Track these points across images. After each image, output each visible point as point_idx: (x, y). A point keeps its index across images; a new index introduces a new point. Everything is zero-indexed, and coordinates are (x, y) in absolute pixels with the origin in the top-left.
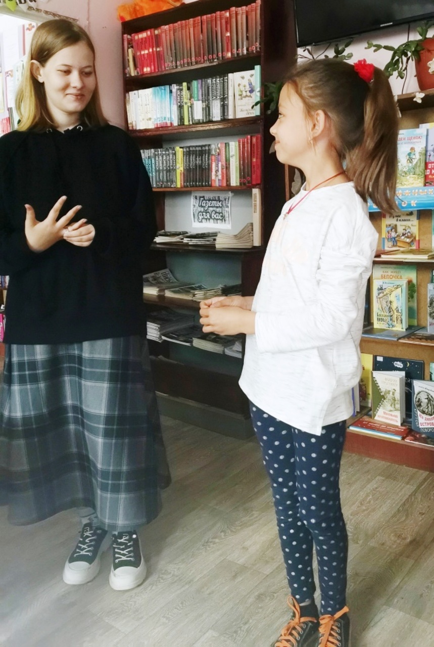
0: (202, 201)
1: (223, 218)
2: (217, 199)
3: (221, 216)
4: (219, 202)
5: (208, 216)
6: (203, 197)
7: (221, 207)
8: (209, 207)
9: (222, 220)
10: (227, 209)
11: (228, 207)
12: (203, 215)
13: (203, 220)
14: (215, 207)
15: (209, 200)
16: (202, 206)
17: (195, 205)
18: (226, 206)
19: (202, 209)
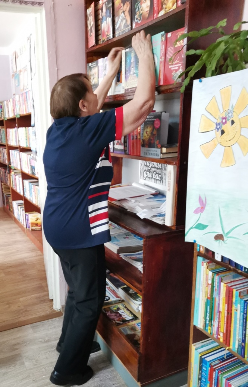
0: (147, 161)
3: (160, 178)
5: (151, 175)
7: (161, 169)
8: (152, 167)
9: (160, 181)
12: (147, 174)
13: (147, 179)
16: (146, 165)
17: (142, 164)
18: (164, 170)
19: (147, 169)
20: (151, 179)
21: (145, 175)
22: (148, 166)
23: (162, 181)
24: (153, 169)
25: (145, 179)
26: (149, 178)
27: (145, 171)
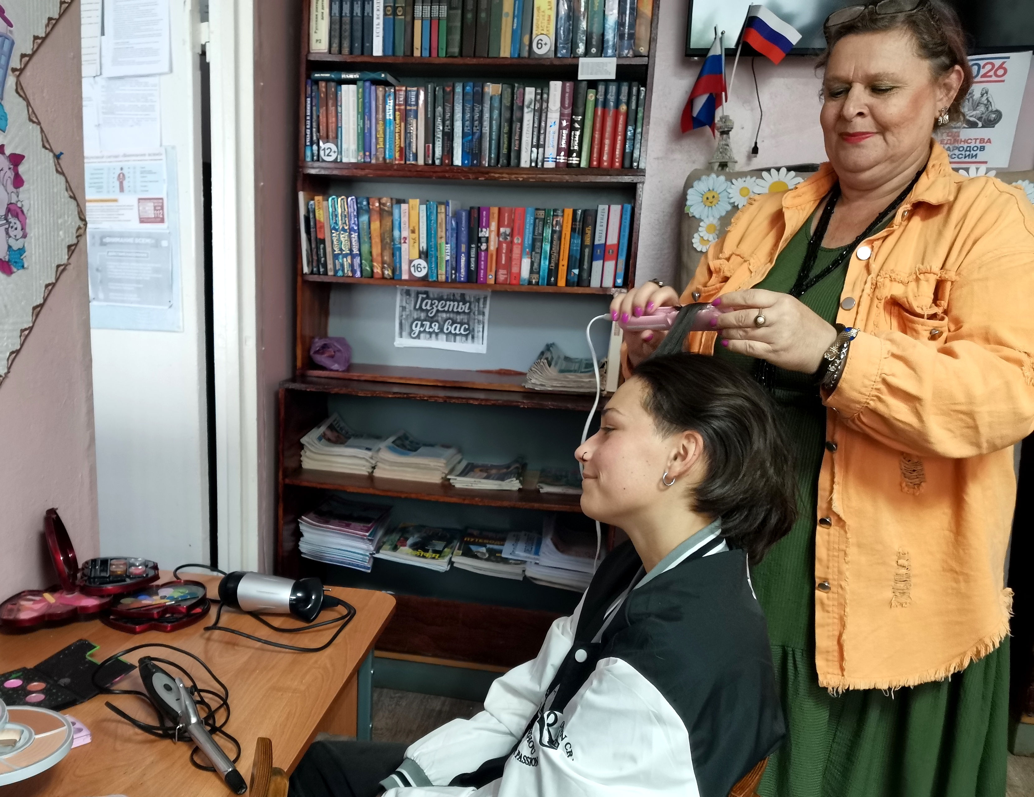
0: (422, 300)
1: (470, 334)
2: (459, 298)
3: (465, 330)
4: (464, 304)
5: (436, 327)
6: (427, 293)
7: (468, 314)
8: (438, 311)
9: (466, 336)
10: (481, 317)
13: (422, 335)
14: (453, 312)
15: (440, 299)
16: (421, 309)
17: (403, 308)
18: (479, 314)
19: (423, 315)
20: (437, 334)
21: (417, 330)
22: (427, 311)
23: (470, 337)
24: (444, 315)
25: (418, 337)
26: (431, 333)
27: (418, 319)
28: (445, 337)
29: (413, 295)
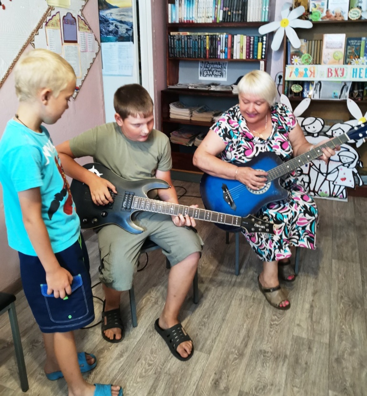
0: (207, 64)
1: (222, 75)
2: (218, 63)
3: (220, 73)
4: (220, 65)
5: (211, 73)
6: (208, 62)
7: (221, 69)
8: (212, 68)
9: (220, 76)
10: (225, 69)
11: (226, 68)
12: (207, 72)
13: (207, 76)
14: (216, 68)
15: (212, 64)
16: (206, 67)
17: (201, 67)
18: (224, 68)
19: (207, 69)
20: (211, 75)
21: (205, 74)
22: (208, 68)
23: (222, 76)
24: (214, 69)
25: (206, 76)
26: (209, 75)
27: (206, 70)
28: (214, 76)
29: (204, 63)
